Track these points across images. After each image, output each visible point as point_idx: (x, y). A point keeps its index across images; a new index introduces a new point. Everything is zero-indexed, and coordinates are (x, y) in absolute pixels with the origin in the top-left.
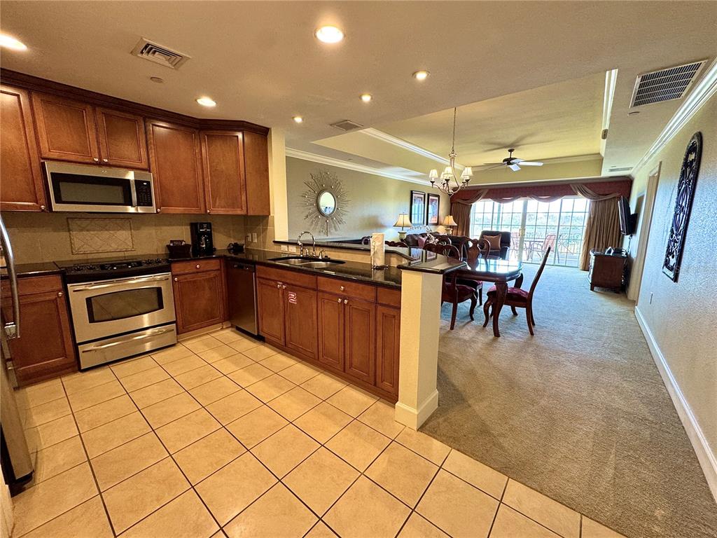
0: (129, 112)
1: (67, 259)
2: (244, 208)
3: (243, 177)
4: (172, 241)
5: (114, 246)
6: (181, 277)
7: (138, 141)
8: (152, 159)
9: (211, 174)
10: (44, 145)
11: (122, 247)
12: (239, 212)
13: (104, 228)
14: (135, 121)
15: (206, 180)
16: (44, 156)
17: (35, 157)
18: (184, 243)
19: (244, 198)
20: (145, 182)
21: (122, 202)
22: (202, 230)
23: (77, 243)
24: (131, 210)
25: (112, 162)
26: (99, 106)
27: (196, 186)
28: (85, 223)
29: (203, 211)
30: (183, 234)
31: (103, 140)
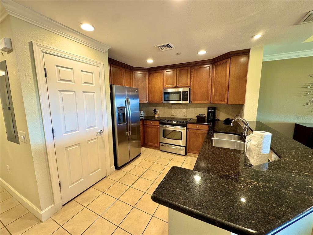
0: (186, 67)
1: (170, 117)
2: (226, 100)
3: (227, 83)
4: (200, 114)
5: (181, 114)
6: (190, 130)
7: (188, 76)
8: (192, 82)
9: (215, 84)
10: (165, 84)
11: (184, 115)
12: (223, 102)
13: (179, 108)
14: (187, 69)
15: (213, 87)
16: (165, 87)
17: (163, 88)
18: (204, 115)
19: (226, 95)
20: (186, 92)
21: (179, 99)
22: (213, 110)
23: (173, 112)
24: (181, 102)
25: (179, 86)
26: (178, 68)
27: (208, 91)
28: (175, 106)
29: (209, 102)
30: (204, 112)
31: (178, 79)
